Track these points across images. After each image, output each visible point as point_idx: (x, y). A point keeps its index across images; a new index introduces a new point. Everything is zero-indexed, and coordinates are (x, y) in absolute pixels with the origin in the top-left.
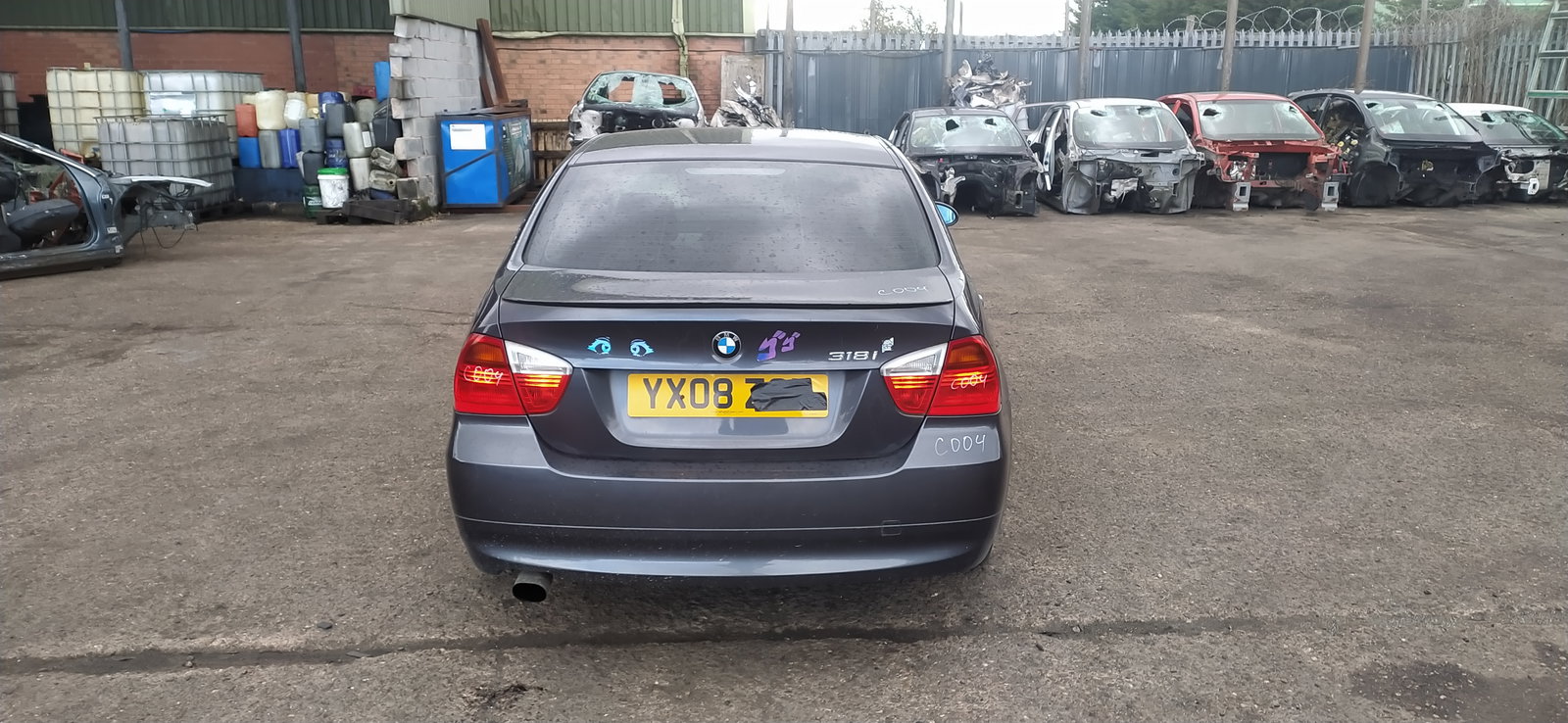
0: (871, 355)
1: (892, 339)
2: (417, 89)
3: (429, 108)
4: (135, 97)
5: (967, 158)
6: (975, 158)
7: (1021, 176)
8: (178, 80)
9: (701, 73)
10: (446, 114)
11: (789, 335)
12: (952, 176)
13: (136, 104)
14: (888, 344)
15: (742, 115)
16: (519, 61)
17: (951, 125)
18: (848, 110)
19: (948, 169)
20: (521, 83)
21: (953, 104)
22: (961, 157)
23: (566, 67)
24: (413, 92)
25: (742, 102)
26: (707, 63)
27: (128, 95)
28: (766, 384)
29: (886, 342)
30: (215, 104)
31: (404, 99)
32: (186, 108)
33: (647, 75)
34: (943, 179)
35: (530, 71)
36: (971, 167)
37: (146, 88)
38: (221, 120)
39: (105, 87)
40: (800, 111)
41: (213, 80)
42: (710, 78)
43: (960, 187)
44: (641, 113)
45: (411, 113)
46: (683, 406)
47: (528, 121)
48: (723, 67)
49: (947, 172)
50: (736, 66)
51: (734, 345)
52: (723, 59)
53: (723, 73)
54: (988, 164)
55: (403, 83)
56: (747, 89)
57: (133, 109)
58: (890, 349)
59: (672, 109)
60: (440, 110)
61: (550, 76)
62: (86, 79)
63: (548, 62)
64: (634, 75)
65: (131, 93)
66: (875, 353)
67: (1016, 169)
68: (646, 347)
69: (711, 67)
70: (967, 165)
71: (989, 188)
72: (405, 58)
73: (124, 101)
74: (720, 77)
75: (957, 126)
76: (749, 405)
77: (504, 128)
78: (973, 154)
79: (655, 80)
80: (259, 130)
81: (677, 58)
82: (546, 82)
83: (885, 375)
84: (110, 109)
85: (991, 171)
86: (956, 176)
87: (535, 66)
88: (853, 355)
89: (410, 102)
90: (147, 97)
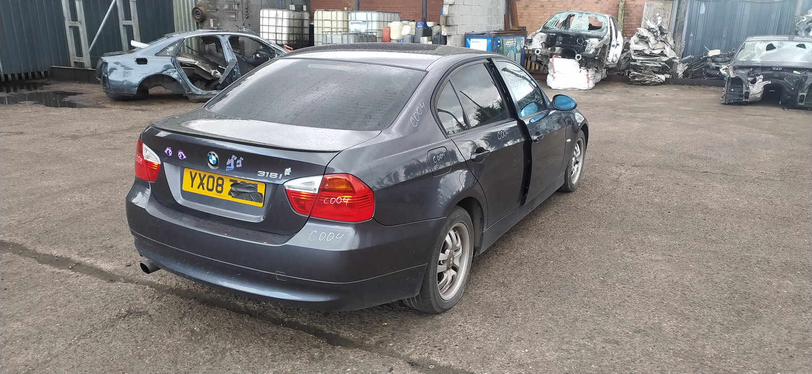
0: (278, 176)
1: (290, 169)
2: (456, 20)
3: (462, 30)
4: (345, 23)
5: (774, 69)
6: (780, 69)
7: (809, 83)
8: (361, 16)
9: (631, 12)
10: (473, 33)
11: (238, 158)
12: (760, 80)
13: (345, 27)
14: (288, 171)
15: (647, 37)
16: (530, 6)
17: (770, 47)
18: (724, 36)
19: (758, 75)
20: (529, 17)
21: (797, 34)
22: (770, 68)
23: (554, 9)
24: (453, 22)
25: (649, 30)
26: (636, 6)
27: (342, 22)
28: (238, 183)
29: (287, 170)
30: (374, 27)
31: (447, 25)
32: (363, 29)
33: (582, 13)
34: (754, 82)
35: (535, 11)
36: (776, 75)
37: (350, 19)
38: (375, 34)
39: (334, 18)
40: (691, 35)
41: (375, 16)
42: (637, 14)
43: (766, 88)
44: (571, 35)
45: (450, 33)
46: (203, 189)
47: (523, 38)
48: (645, 8)
49: (757, 78)
50: (653, 8)
51: (215, 160)
52: (646, 3)
53: (644, 12)
54: (790, 74)
55: (447, 17)
56: (655, 21)
57: (343, 28)
58: (289, 174)
59: (591, 33)
60: (469, 31)
61: (545, 14)
62: (327, 15)
63: (545, 6)
64: (575, 13)
65: (343, 21)
66: (281, 175)
67: (807, 78)
68: (184, 155)
69: (638, 8)
70: (774, 74)
71: (787, 90)
72: (450, 5)
73: (340, 25)
74: (642, 14)
75: (775, 48)
76: (230, 194)
77: (499, 42)
78: (779, 67)
79: (587, 16)
80: (391, 39)
81: (618, 3)
82: (543, 17)
83: (287, 188)
84: (334, 28)
85: (791, 78)
86: (764, 80)
87: (539, 9)
88: (269, 174)
89: (451, 27)
90: (350, 23)
